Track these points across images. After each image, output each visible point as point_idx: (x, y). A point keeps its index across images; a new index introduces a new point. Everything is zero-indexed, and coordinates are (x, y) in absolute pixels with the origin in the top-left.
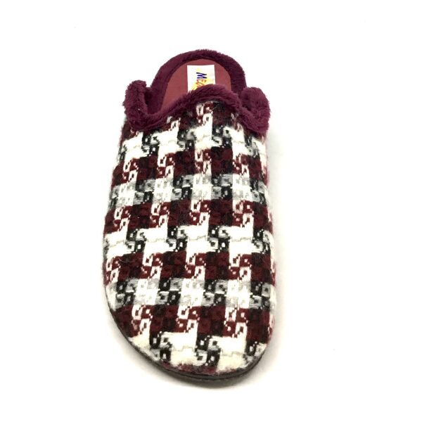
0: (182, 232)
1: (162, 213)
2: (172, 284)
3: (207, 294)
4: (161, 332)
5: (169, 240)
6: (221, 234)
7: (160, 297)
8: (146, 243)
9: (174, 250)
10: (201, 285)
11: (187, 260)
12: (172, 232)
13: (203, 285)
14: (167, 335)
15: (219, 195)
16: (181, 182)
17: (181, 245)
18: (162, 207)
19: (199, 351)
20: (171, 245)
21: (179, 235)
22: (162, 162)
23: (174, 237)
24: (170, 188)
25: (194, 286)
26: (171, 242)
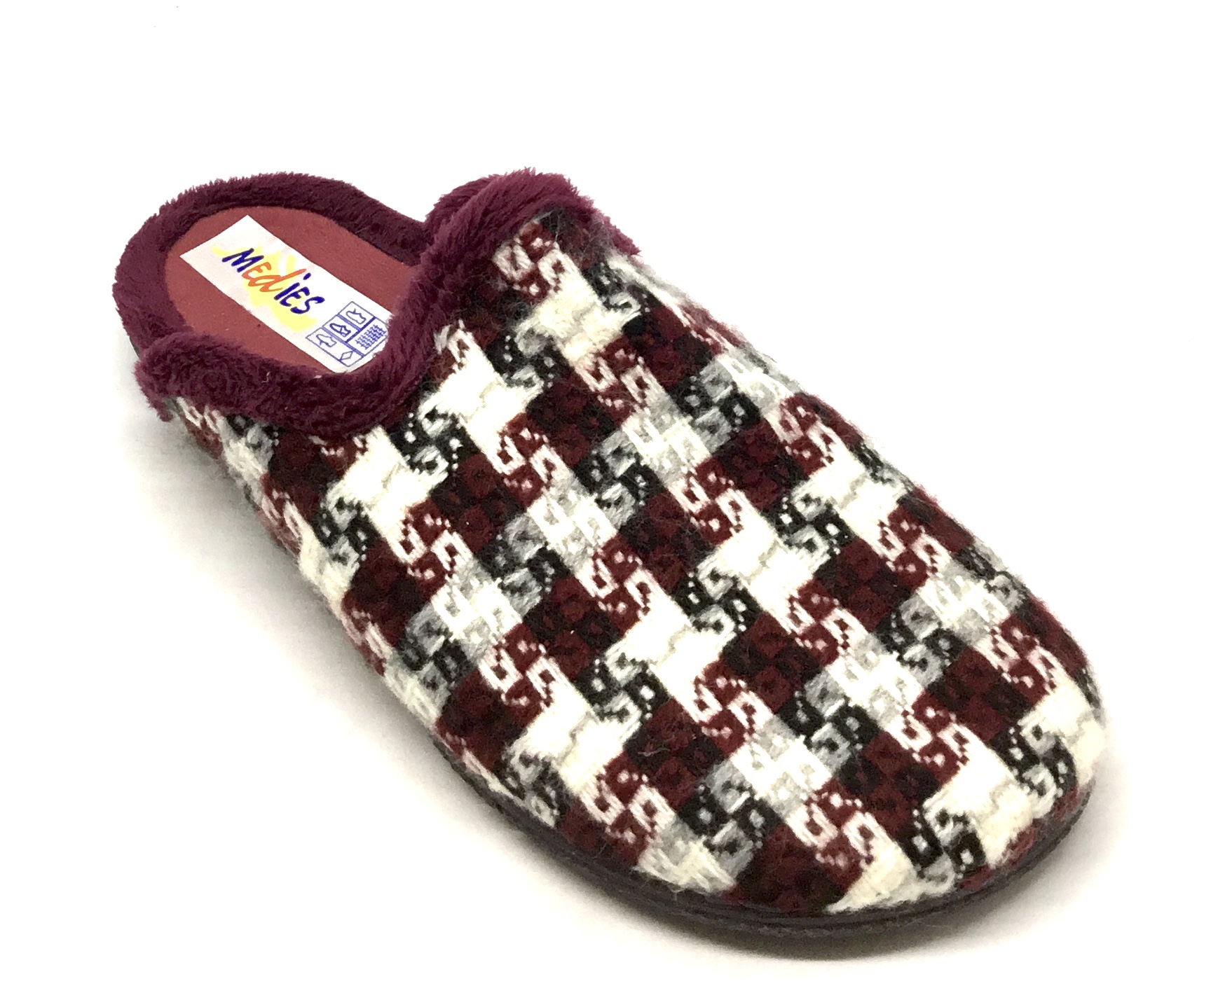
0: (715, 576)
1: (621, 573)
2: (814, 702)
3: (907, 656)
4: (916, 813)
5: (703, 618)
6: (808, 511)
7: (824, 751)
8: (652, 669)
9: (736, 630)
10: (874, 650)
11: (787, 625)
12: (692, 597)
13: (881, 648)
14: (934, 805)
15: (725, 427)
16: (604, 468)
17: (740, 606)
18: (608, 561)
19: (1027, 775)
20: (718, 627)
21: (715, 590)
22: (506, 458)
23: (706, 602)
24: (586, 503)
25: (865, 663)
26: (712, 620)
